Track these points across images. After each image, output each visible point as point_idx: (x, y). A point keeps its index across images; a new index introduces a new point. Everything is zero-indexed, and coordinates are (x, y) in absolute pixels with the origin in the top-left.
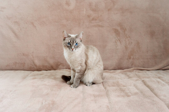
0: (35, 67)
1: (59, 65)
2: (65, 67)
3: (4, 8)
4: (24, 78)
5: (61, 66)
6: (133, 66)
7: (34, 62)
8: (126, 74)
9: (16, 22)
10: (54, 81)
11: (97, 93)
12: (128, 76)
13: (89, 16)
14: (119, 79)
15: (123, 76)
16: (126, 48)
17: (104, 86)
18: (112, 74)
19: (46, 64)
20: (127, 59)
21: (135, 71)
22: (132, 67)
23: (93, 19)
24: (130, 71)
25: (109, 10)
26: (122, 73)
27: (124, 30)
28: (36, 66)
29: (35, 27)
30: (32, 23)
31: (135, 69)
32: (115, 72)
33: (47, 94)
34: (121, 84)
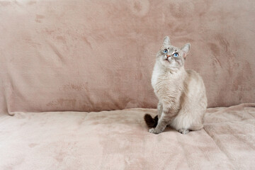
0: (91, 106)
1: (127, 102)
2: (136, 105)
3: (42, 17)
4: (80, 123)
5: (129, 104)
6: (241, 101)
7: (89, 99)
8: (235, 114)
9: (60, 38)
10: (127, 126)
11: (203, 145)
12: (239, 116)
13: (170, 26)
14: (226, 121)
15: (231, 117)
16: (230, 72)
17: (208, 133)
18: (213, 114)
19: (108, 101)
20: (232, 90)
21: (245, 108)
22: (240, 103)
23: (177, 30)
24: (240, 109)
25: (201, 15)
26: (229, 113)
27: (226, 45)
28: (92, 104)
29: (89, 44)
30: (85, 39)
31: (245, 106)
32: (216, 111)
33: (128, 148)
34: (236, 130)
